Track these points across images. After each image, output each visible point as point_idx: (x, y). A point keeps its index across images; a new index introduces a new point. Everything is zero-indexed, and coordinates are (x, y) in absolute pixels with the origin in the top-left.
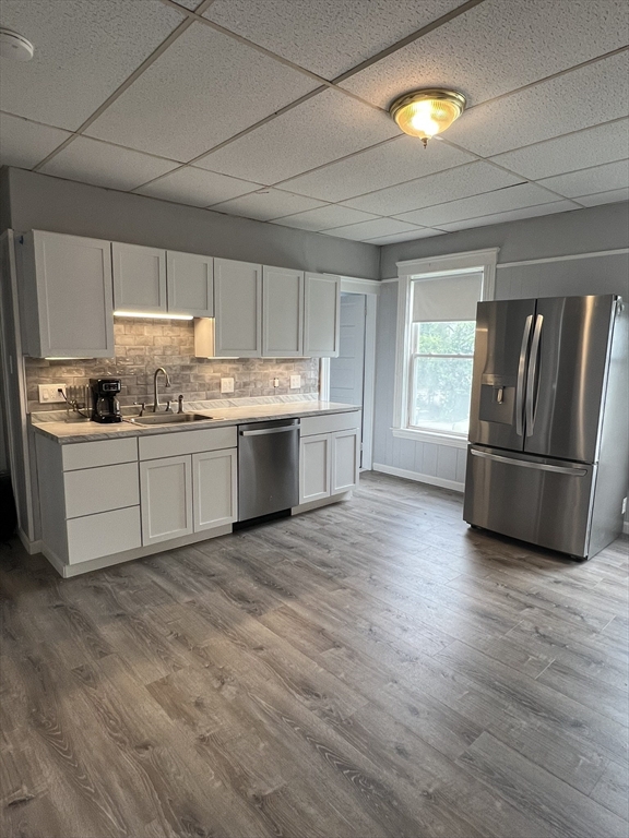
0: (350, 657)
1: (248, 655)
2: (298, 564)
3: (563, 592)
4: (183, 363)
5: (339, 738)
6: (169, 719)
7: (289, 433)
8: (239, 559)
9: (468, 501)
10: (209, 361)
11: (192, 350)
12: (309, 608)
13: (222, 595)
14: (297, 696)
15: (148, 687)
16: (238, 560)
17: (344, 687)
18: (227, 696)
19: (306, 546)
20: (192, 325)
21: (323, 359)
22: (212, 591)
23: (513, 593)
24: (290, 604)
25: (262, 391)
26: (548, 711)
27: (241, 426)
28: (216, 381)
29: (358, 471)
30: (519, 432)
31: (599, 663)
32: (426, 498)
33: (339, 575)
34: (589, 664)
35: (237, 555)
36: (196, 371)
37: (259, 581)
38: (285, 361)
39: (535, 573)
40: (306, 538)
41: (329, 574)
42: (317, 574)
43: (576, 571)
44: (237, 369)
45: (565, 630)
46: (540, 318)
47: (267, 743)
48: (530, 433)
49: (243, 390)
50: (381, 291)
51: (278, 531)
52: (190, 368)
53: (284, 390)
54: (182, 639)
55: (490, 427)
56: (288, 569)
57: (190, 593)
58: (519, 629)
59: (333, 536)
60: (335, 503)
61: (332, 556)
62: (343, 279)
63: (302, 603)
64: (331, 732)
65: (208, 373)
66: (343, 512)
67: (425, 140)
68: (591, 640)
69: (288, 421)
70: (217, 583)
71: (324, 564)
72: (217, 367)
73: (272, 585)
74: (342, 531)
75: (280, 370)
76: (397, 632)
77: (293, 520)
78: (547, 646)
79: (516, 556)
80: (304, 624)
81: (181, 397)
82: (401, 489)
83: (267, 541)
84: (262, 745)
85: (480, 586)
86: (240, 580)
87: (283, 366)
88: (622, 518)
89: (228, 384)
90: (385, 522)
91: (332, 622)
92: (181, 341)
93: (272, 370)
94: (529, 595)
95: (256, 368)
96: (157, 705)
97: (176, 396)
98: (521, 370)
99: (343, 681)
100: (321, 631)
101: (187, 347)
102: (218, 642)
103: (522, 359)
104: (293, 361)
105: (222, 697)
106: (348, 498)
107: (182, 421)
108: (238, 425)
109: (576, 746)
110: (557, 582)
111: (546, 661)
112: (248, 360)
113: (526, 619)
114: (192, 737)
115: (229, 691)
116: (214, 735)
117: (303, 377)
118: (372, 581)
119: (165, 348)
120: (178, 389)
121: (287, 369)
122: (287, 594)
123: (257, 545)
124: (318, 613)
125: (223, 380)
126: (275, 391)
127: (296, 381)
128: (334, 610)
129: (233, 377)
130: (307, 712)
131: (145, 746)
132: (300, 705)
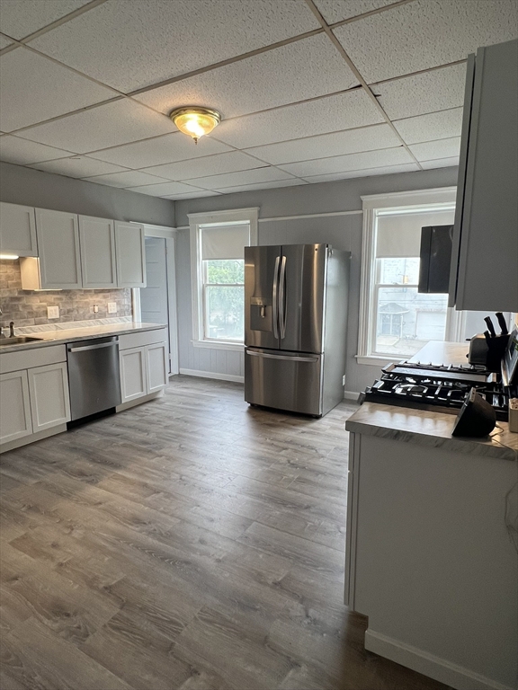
0: (166, 497)
1: (91, 509)
2: (124, 446)
3: (306, 438)
4: (11, 295)
5: (161, 544)
6: (32, 559)
7: (109, 348)
8: (76, 448)
9: (248, 388)
10: (35, 293)
11: (19, 284)
12: (135, 472)
13: (64, 474)
14: (130, 527)
15: (11, 543)
16: (74, 449)
17: (163, 515)
18: (76, 536)
19: (130, 433)
20: (18, 263)
21: (134, 289)
22: (55, 473)
23: (275, 443)
24: (120, 472)
25: (84, 316)
26: (292, 504)
27: (69, 344)
28: (44, 309)
29: (168, 375)
30: (276, 336)
31: (323, 473)
32: (219, 390)
33: (156, 448)
34: (317, 475)
35: (73, 446)
36: (24, 301)
37: (94, 461)
38: (102, 291)
39: (291, 429)
40: (130, 427)
41: (149, 448)
42: (139, 450)
43: (316, 424)
44: (61, 299)
45: (305, 459)
46: (284, 258)
47: (110, 557)
48: (283, 336)
49: (67, 316)
50: (177, 236)
51: (106, 425)
52: (18, 299)
53: (102, 315)
54: (34, 508)
55: (262, 334)
56: (117, 450)
57: (36, 477)
58: (278, 463)
59: (150, 423)
60: (151, 399)
61: (151, 437)
62: (146, 226)
63: (129, 470)
64: (156, 542)
65: (36, 303)
66: (158, 406)
67: (196, 139)
68: (320, 462)
69: (108, 338)
70: (59, 467)
71: (145, 443)
72: (42, 297)
73: (105, 462)
74: (157, 419)
75: (98, 299)
76: (200, 477)
77: (118, 416)
78: (294, 469)
79: (279, 420)
80: (132, 483)
81: (12, 323)
82: (201, 385)
83: (97, 432)
84: (106, 559)
85: (256, 441)
86: (78, 463)
87: (101, 295)
88: (343, 388)
89: (54, 312)
90: (190, 409)
91: (153, 479)
92: (9, 277)
93: (91, 299)
94: (286, 442)
95: (78, 298)
96: (20, 553)
97: (7, 323)
98: (274, 294)
99: (162, 512)
100: (145, 485)
101: (14, 281)
102: (65, 505)
103: (275, 286)
104: (109, 291)
105: (73, 538)
106: (161, 395)
107: (15, 343)
108: (66, 344)
109: (307, 518)
110: (303, 432)
111: (293, 478)
112: (70, 291)
113: (283, 457)
114: (53, 565)
115: (77, 534)
116: (70, 561)
117: (118, 303)
118: (181, 449)
120: (8, 317)
121: (105, 297)
122: (117, 466)
123: (90, 436)
124: (141, 475)
125: (49, 308)
126: (95, 316)
127: (113, 307)
128: (154, 471)
129: (57, 305)
130: (138, 534)
131: (16, 579)
132: (133, 531)
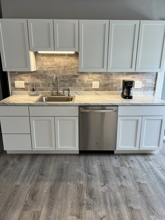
4: (73, 74)
21: (159, 73)
28: (90, 83)
38: (132, 73)
49: (104, 87)
52: (76, 76)
65: (86, 79)
72: (91, 76)
75: (128, 78)
89: (96, 85)
92: (72, 64)
101: (75, 66)
108: (79, 106)
119: (65, 67)
121: (133, 78)
125: (93, 82)
127: (138, 84)
129: (99, 81)
